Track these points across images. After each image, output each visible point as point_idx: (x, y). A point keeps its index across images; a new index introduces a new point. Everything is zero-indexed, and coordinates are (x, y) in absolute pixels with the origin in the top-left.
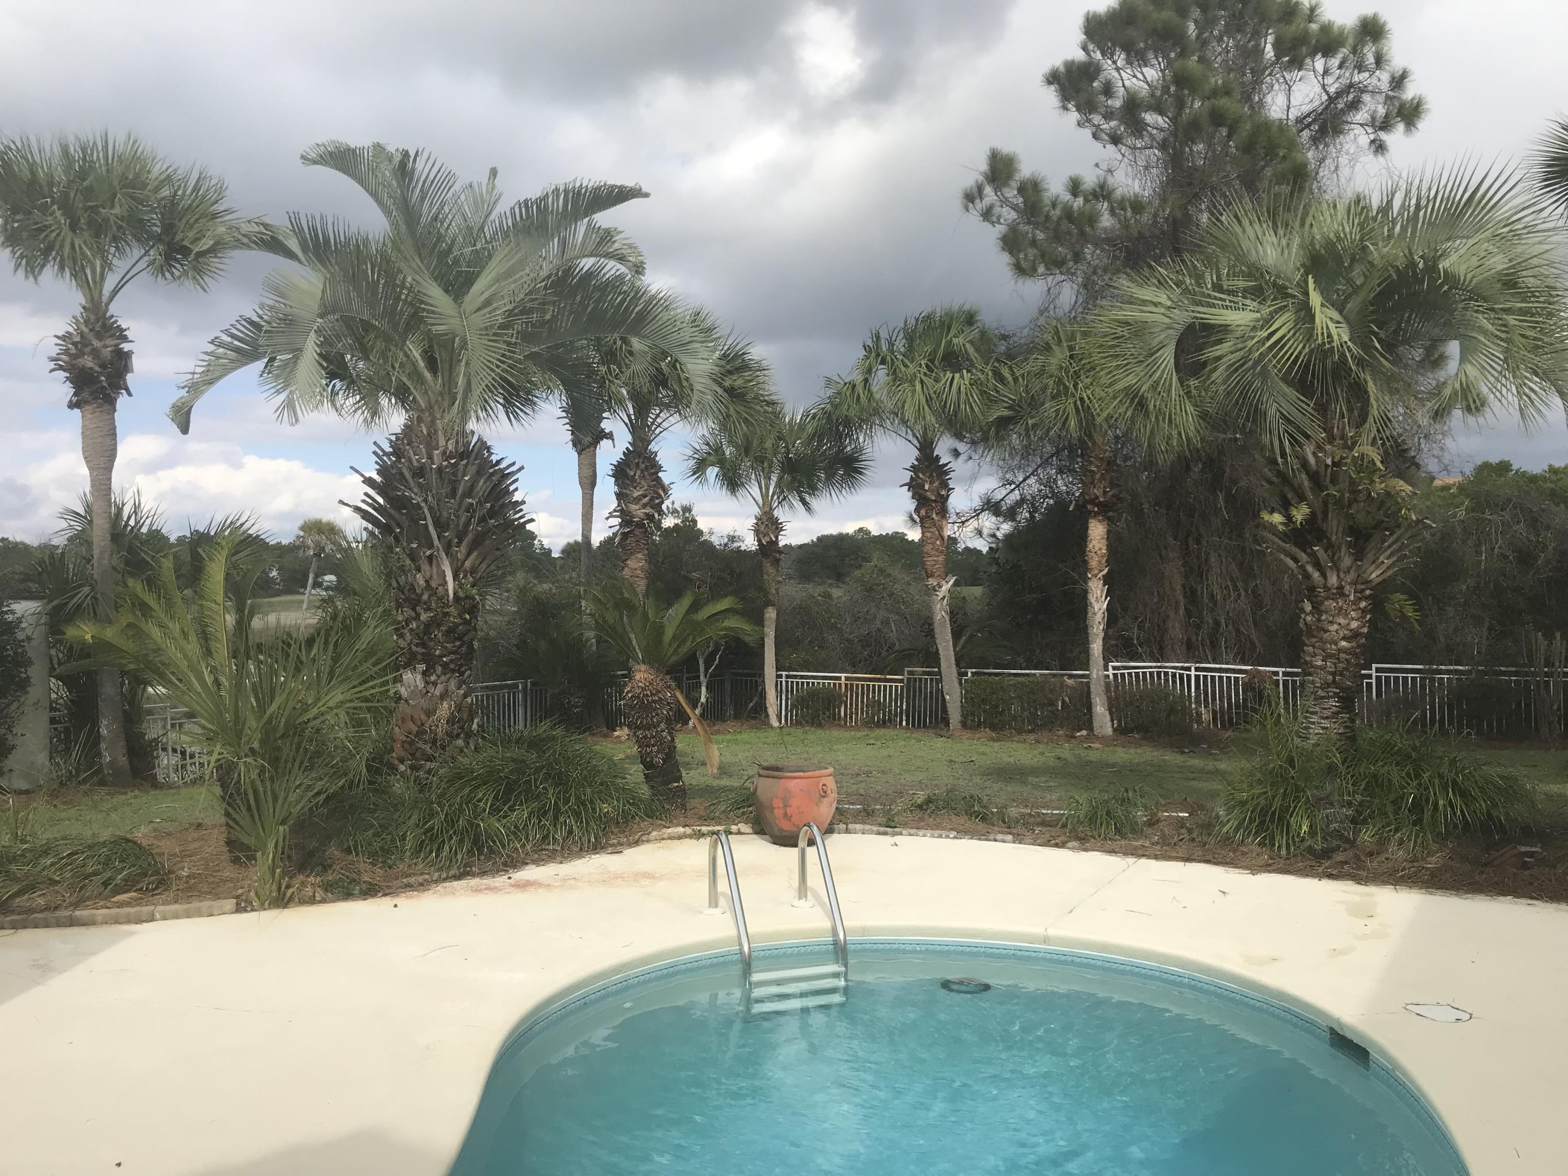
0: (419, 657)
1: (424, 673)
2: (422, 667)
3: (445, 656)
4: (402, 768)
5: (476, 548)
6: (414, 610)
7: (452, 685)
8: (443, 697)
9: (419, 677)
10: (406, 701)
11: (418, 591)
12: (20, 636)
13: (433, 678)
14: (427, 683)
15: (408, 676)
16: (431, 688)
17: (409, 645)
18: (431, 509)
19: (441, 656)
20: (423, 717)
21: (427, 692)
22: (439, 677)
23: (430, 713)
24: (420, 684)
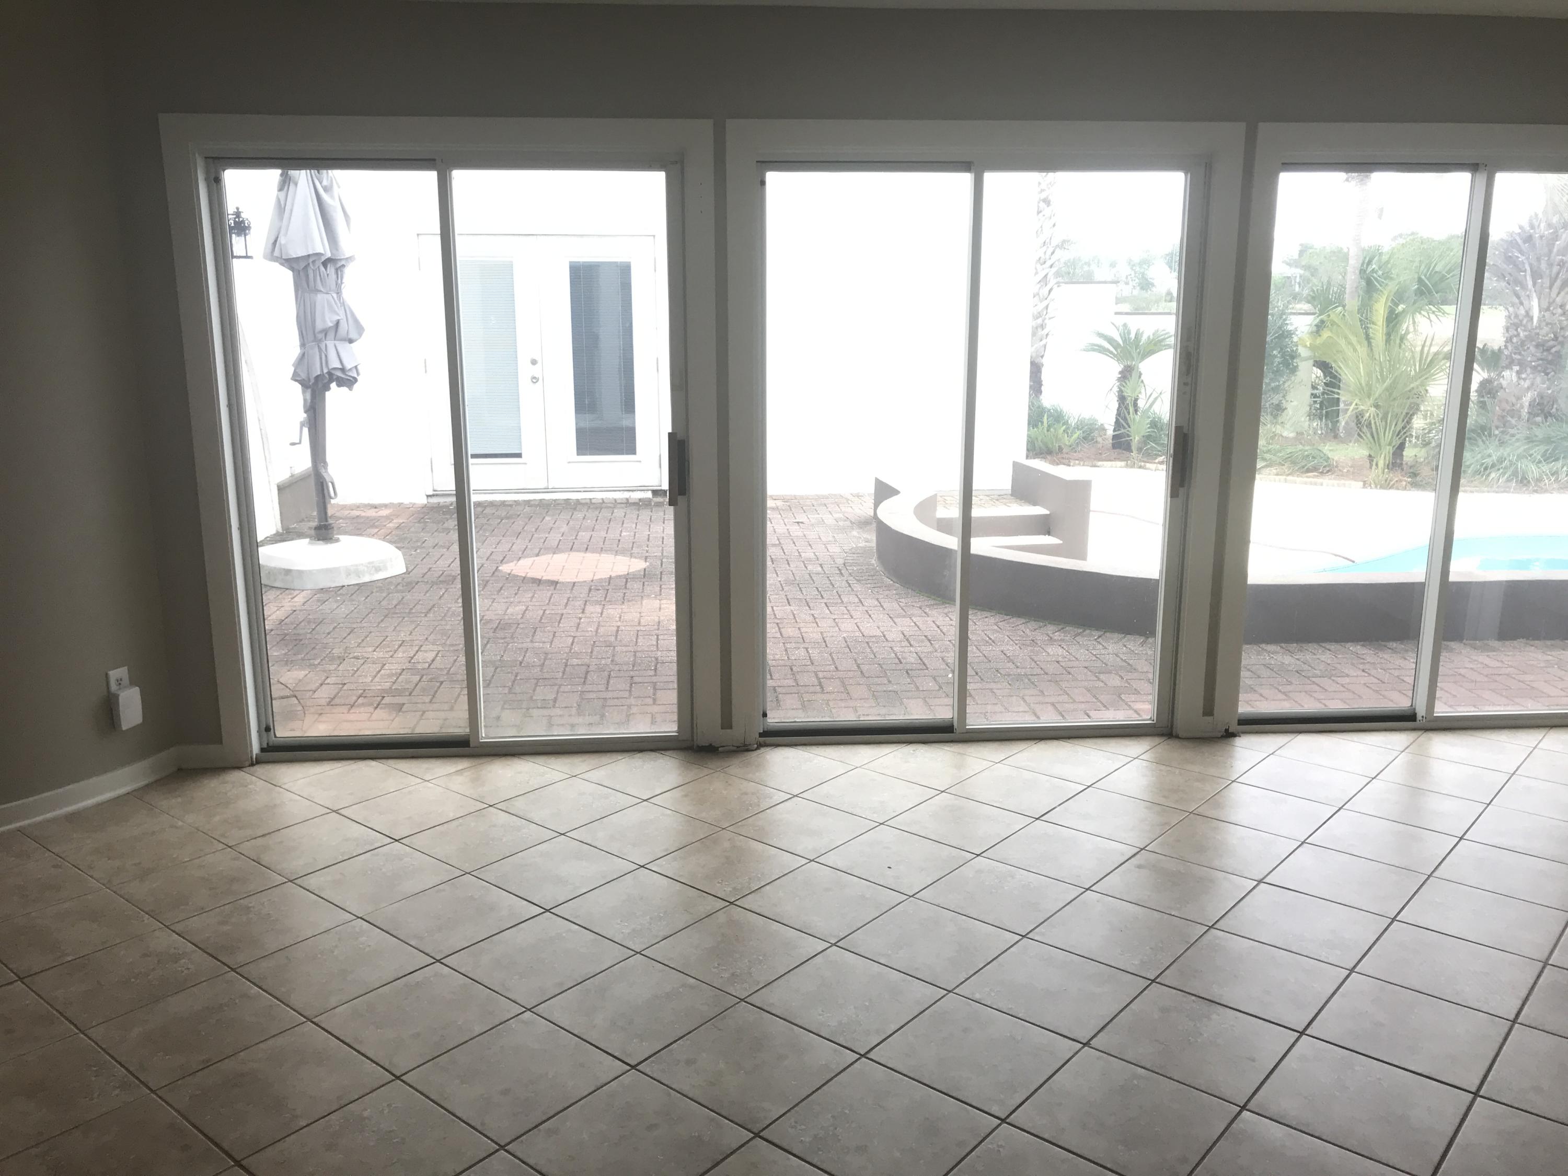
0: (1516, 361)
1: (1518, 373)
2: (1516, 368)
3: (1534, 362)
4: (1497, 432)
5: (1562, 290)
6: (1516, 330)
7: (1538, 380)
8: (1529, 389)
9: (1514, 374)
10: (1505, 389)
11: (1521, 318)
12: (1295, 339)
13: (1523, 376)
14: (1519, 378)
15: (1506, 373)
16: (1522, 382)
17: (1511, 353)
18: (1531, 265)
19: (1531, 362)
20: (1514, 400)
21: (1519, 384)
22: (1528, 375)
23: (1519, 398)
24: (1515, 379)
